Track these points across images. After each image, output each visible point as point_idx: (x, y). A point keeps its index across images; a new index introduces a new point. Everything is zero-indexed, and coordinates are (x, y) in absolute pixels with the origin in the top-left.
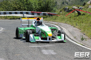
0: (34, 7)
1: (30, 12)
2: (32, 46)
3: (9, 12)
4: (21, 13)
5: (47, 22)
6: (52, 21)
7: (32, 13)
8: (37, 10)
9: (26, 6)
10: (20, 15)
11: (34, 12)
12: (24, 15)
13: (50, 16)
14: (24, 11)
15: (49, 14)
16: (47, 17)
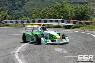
0: (70, 15)
1: (66, 20)
2: (67, 57)
3: (44, 21)
4: (57, 21)
5: (83, 31)
6: (89, 30)
7: (68, 21)
8: (73, 18)
9: (62, 14)
10: (55, 23)
11: (70, 21)
12: (59, 24)
13: (86, 25)
14: (60, 19)
15: (86, 23)
16: (83, 26)
